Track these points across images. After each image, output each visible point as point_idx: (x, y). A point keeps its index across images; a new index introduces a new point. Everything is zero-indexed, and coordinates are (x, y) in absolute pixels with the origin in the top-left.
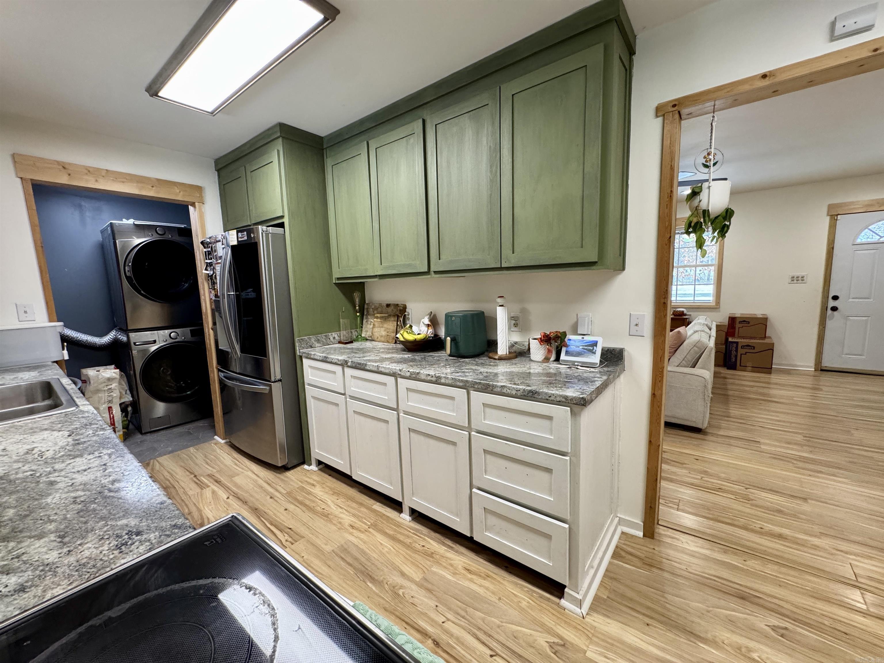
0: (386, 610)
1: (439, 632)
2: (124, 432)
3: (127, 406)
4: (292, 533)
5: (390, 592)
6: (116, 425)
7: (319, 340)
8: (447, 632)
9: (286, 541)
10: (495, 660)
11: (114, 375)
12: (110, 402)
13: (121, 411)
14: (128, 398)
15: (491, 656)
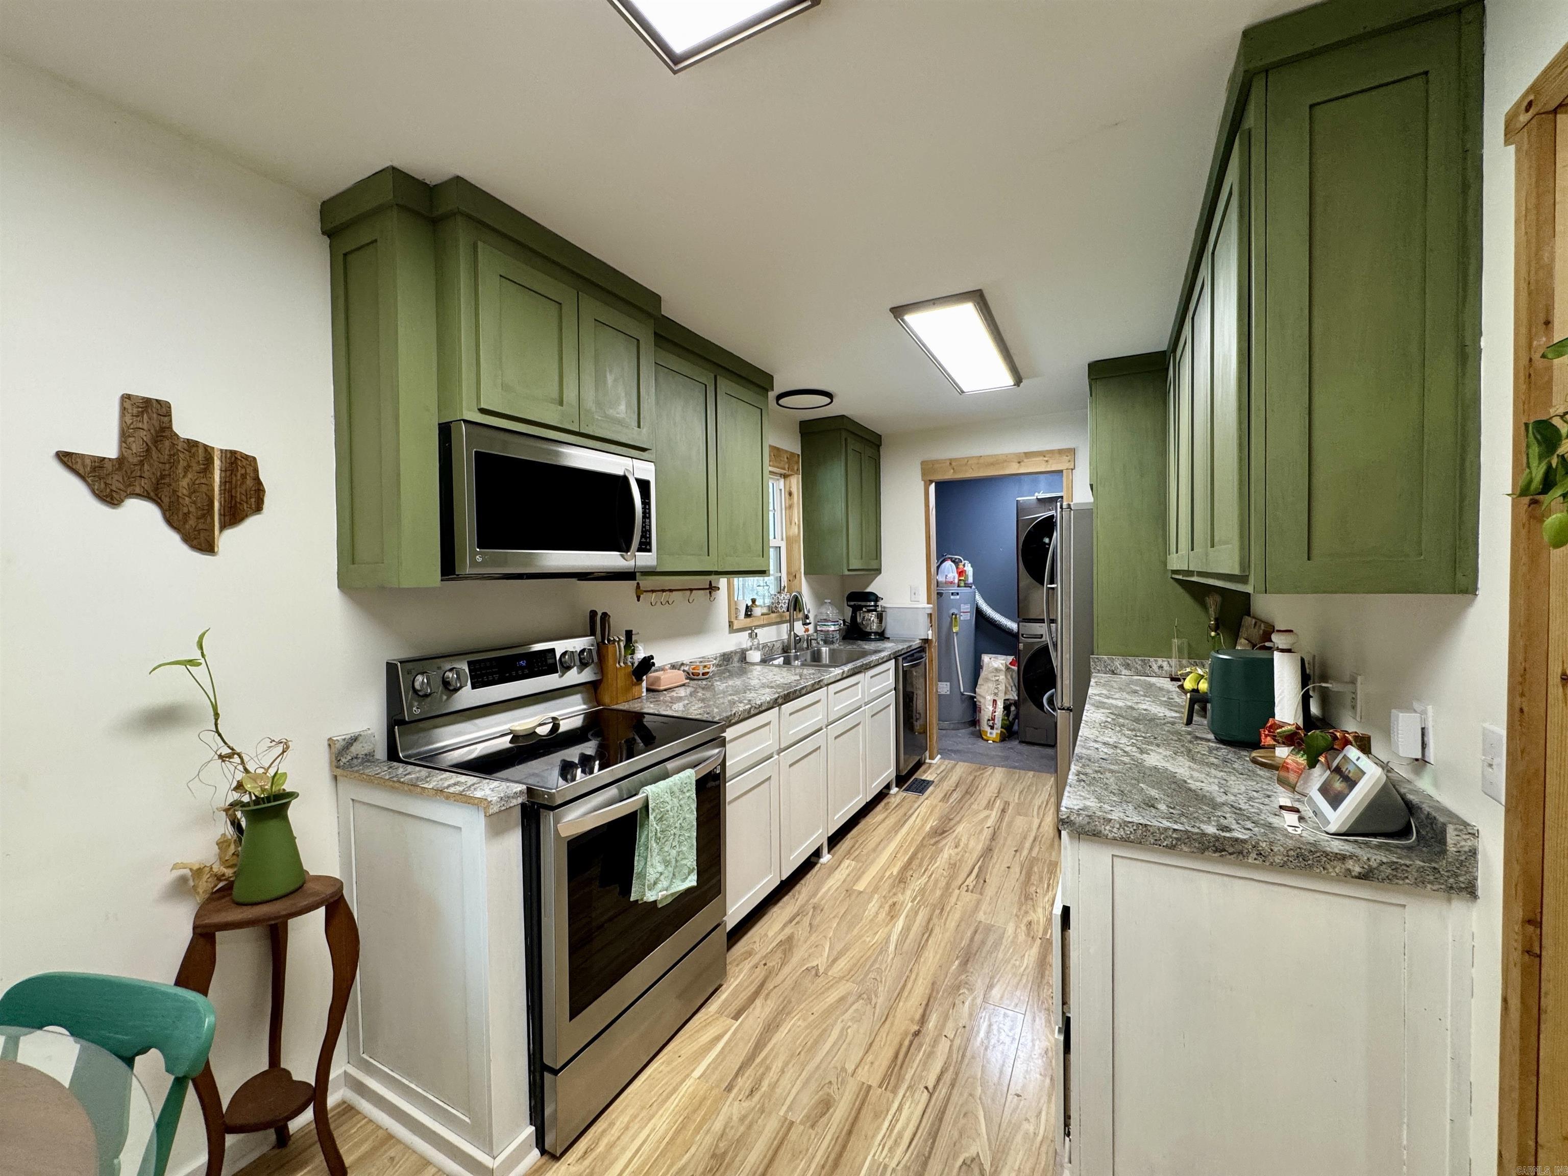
0: (933, 984)
1: (931, 1034)
2: (1001, 732)
3: (1010, 705)
4: (981, 885)
5: (957, 982)
6: (996, 721)
7: (1128, 665)
8: (935, 1042)
9: (968, 886)
10: (923, 1092)
11: (1001, 666)
12: (996, 694)
13: (1004, 708)
14: (1013, 696)
15: (926, 1088)
